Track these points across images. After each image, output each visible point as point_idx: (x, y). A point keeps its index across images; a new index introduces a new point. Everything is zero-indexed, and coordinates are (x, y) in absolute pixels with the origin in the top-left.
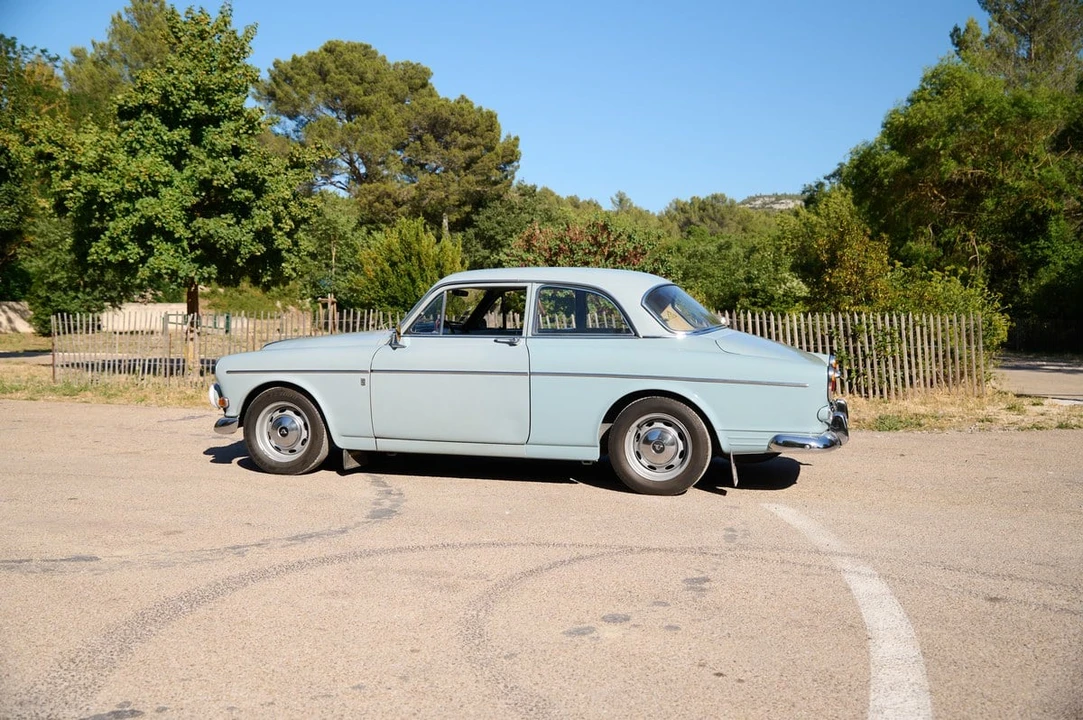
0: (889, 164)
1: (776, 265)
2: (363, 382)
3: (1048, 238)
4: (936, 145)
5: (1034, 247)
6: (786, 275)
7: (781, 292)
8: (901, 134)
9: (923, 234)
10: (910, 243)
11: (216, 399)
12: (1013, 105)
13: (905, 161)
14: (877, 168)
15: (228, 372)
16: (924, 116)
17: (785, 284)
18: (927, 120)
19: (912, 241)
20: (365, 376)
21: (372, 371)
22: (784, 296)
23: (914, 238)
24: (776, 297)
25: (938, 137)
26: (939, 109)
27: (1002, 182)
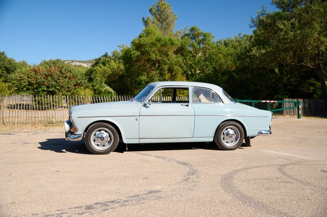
0: (135, 54)
1: (101, 82)
2: (137, 120)
4: (149, 50)
6: (104, 85)
7: (104, 90)
8: (138, 46)
9: (144, 75)
10: (140, 77)
11: (68, 128)
12: (169, 41)
13: (139, 53)
14: (131, 55)
15: (78, 117)
16: (145, 41)
17: (105, 88)
18: (145, 42)
19: (141, 76)
20: (138, 118)
21: (140, 116)
22: (105, 91)
23: (142, 75)
24: (102, 91)
25: (149, 47)
26: (149, 40)
27: (165, 61)
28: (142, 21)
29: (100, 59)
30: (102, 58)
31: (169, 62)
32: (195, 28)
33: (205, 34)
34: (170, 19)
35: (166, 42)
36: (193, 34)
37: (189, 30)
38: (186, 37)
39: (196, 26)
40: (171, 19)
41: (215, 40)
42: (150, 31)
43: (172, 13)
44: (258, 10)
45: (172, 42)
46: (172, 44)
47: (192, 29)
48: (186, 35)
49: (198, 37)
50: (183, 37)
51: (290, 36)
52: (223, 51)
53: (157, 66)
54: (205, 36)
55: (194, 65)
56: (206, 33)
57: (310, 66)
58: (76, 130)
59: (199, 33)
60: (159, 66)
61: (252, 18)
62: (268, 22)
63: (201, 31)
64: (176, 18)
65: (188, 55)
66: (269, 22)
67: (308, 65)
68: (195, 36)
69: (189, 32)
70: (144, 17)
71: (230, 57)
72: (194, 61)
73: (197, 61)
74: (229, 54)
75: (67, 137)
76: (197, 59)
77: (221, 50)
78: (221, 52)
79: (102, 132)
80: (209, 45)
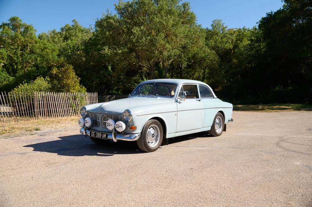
32: (17, 18)
33: (27, 27)
36: (14, 24)
37: (9, 19)
38: (6, 27)
39: (17, 16)
41: (37, 34)
47: (13, 19)
48: (5, 24)
49: (19, 29)
52: (49, 46)
54: (27, 28)
55: (16, 59)
56: (29, 26)
59: (20, 25)
61: (97, 19)
62: (116, 25)
63: (23, 22)
66: (118, 25)
68: (17, 27)
69: (8, 22)
71: (55, 52)
72: (15, 53)
73: (19, 54)
74: (53, 50)
75: (115, 138)
76: (19, 52)
77: (46, 45)
78: (46, 47)
79: (151, 128)
80: (32, 39)
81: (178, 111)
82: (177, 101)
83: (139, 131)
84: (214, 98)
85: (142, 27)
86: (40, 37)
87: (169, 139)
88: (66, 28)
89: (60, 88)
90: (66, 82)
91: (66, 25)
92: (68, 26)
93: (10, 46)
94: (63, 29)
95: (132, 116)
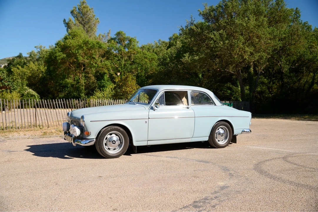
0: (60, 56)
1: (22, 84)
2: (146, 122)
3: (104, 80)
4: (76, 52)
5: (101, 82)
6: (26, 87)
7: (26, 93)
8: (64, 48)
9: (70, 77)
10: (66, 80)
12: (97, 44)
13: (65, 55)
14: (56, 57)
15: (91, 121)
16: (71, 43)
17: (27, 90)
18: (72, 45)
19: (67, 79)
20: (147, 120)
22: (27, 94)
23: (68, 78)
24: (25, 94)
25: (76, 50)
26: (75, 42)
27: (92, 64)
28: (63, 22)
29: (13, 60)
30: (16, 58)
31: (96, 65)
32: (122, 33)
33: (130, 39)
34: (92, 22)
35: (94, 45)
36: (119, 38)
37: (115, 34)
38: (113, 41)
39: (122, 31)
40: (94, 22)
41: (140, 45)
42: (75, 33)
43: (94, 16)
44: (187, 20)
45: (100, 45)
46: (100, 47)
47: (119, 34)
48: (112, 39)
49: (124, 41)
50: (109, 41)
51: (220, 45)
52: (148, 56)
53: (82, 69)
54: (130, 41)
55: (120, 69)
56: (132, 38)
57: (232, 72)
58: (89, 134)
59: (125, 38)
60: (84, 69)
61: (182, 27)
62: (197, 31)
63: (127, 35)
64: (98, 21)
65: (115, 59)
66: (199, 31)
67: (230, 71)
68: (121, 40)
69: (115, 37)
70: (65, 19)
71: (154, 61)
72: (120, 64)
73: (123, 65)
74: (153, 59)
75: (74, 142)
76: (123, 62)
77: (146, 54)
78: (146, 57)
79: (113, 135)
80: (135, 50)
81: (149, 118)
82: (152, 108)
83: (93, 136)
84: (215, 105)
85: (221, 31)
86: (143, 48)
87: (138, 147)
88: (174, 37)
89: (121, 95)
90: (125, 89)
91: (173, 34)
92: (176, 35)
93: (115, 58)
94: (171, 39)
95: (84, 121)
